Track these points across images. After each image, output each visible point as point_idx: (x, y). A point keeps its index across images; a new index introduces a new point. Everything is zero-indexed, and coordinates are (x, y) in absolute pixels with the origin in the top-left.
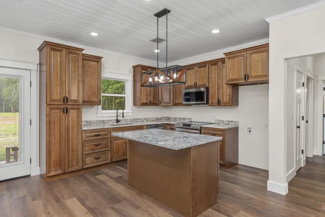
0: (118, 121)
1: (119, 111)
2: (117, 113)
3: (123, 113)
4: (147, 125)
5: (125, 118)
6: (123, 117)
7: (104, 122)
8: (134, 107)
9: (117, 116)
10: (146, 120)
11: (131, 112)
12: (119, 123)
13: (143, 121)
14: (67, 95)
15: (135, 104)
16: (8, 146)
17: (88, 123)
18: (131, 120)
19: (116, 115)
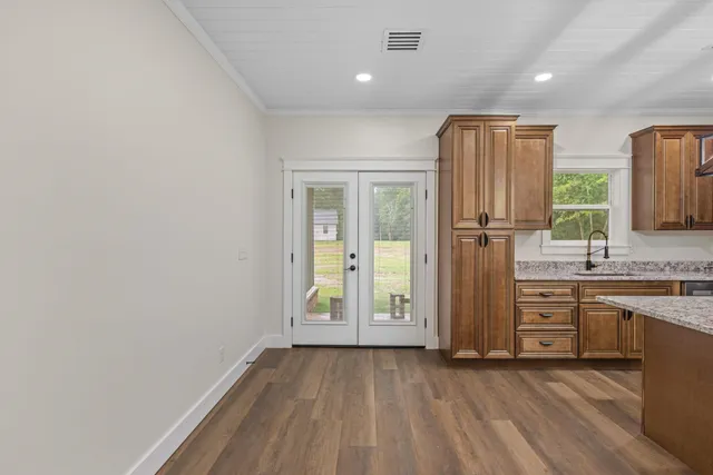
0: (589, 266)
1: (594, 243)
2: (589, 247)
3: (606, 249)
4: (682, 282)
5: (611, 259)
6: (606, 256)
7: (556, 264)
8: (634, 233)
9: (589, 254)
10: (674, 267)
11: (624, 247)
12: (594, 271)
13: (662, 270)
14: (486, 211)
15: (636, 226)
16: (395, 293)
17: (523, 266)
18: (624, 264)
19: (585, 251)
